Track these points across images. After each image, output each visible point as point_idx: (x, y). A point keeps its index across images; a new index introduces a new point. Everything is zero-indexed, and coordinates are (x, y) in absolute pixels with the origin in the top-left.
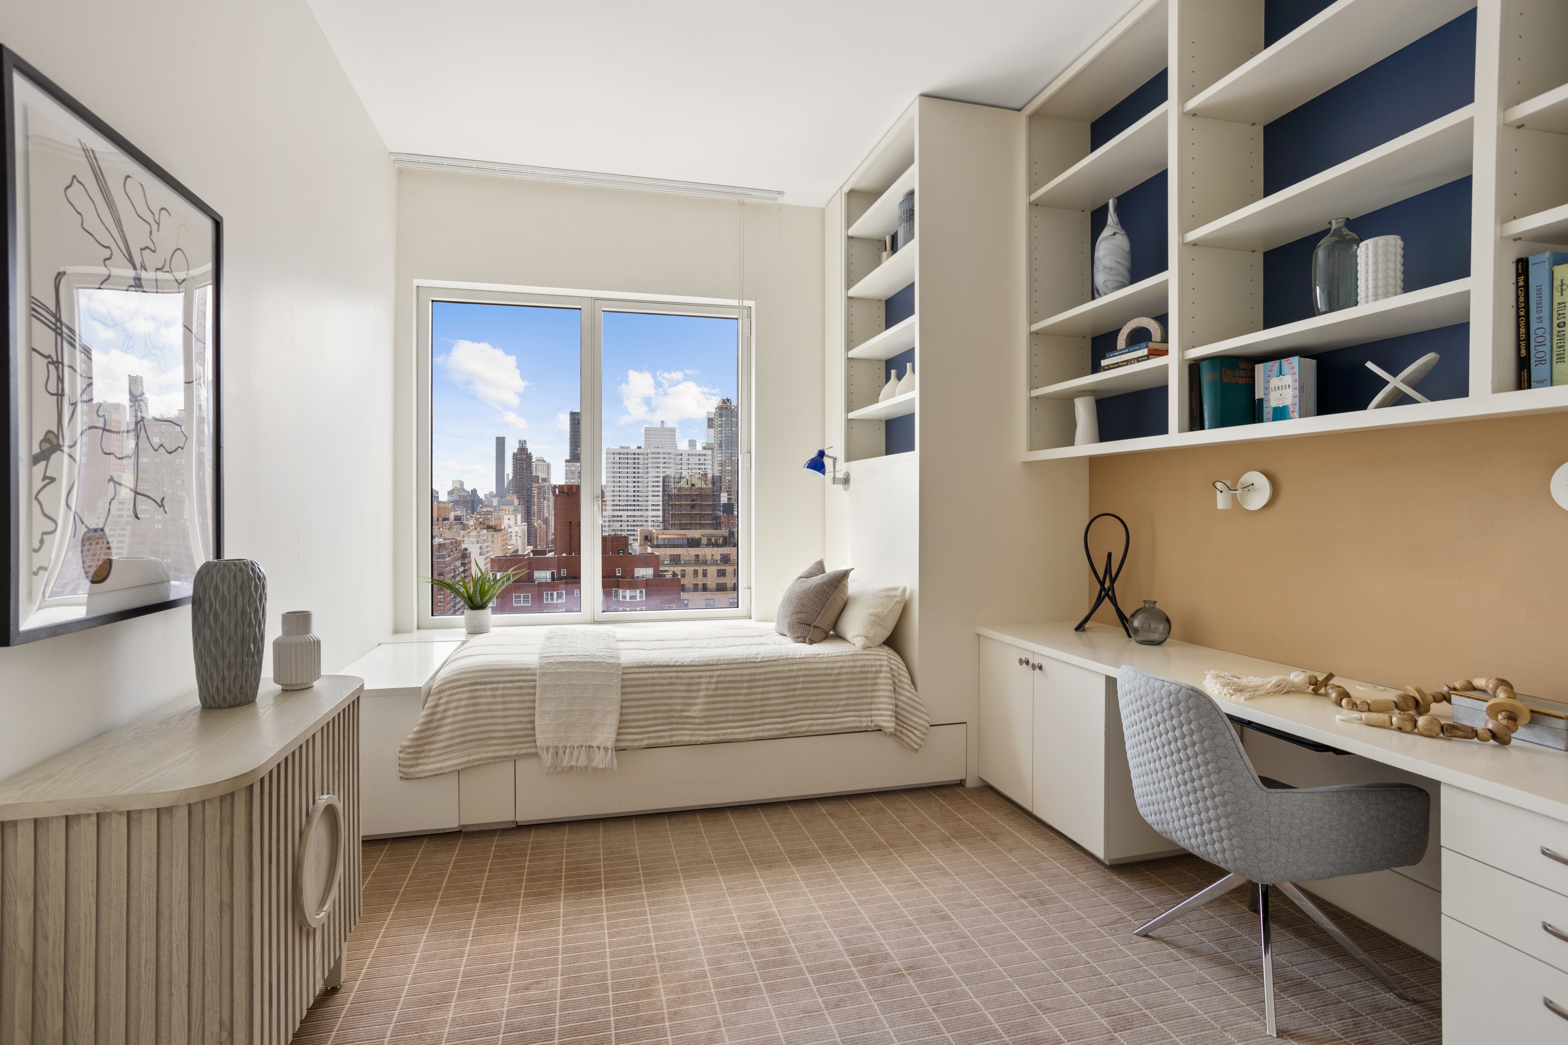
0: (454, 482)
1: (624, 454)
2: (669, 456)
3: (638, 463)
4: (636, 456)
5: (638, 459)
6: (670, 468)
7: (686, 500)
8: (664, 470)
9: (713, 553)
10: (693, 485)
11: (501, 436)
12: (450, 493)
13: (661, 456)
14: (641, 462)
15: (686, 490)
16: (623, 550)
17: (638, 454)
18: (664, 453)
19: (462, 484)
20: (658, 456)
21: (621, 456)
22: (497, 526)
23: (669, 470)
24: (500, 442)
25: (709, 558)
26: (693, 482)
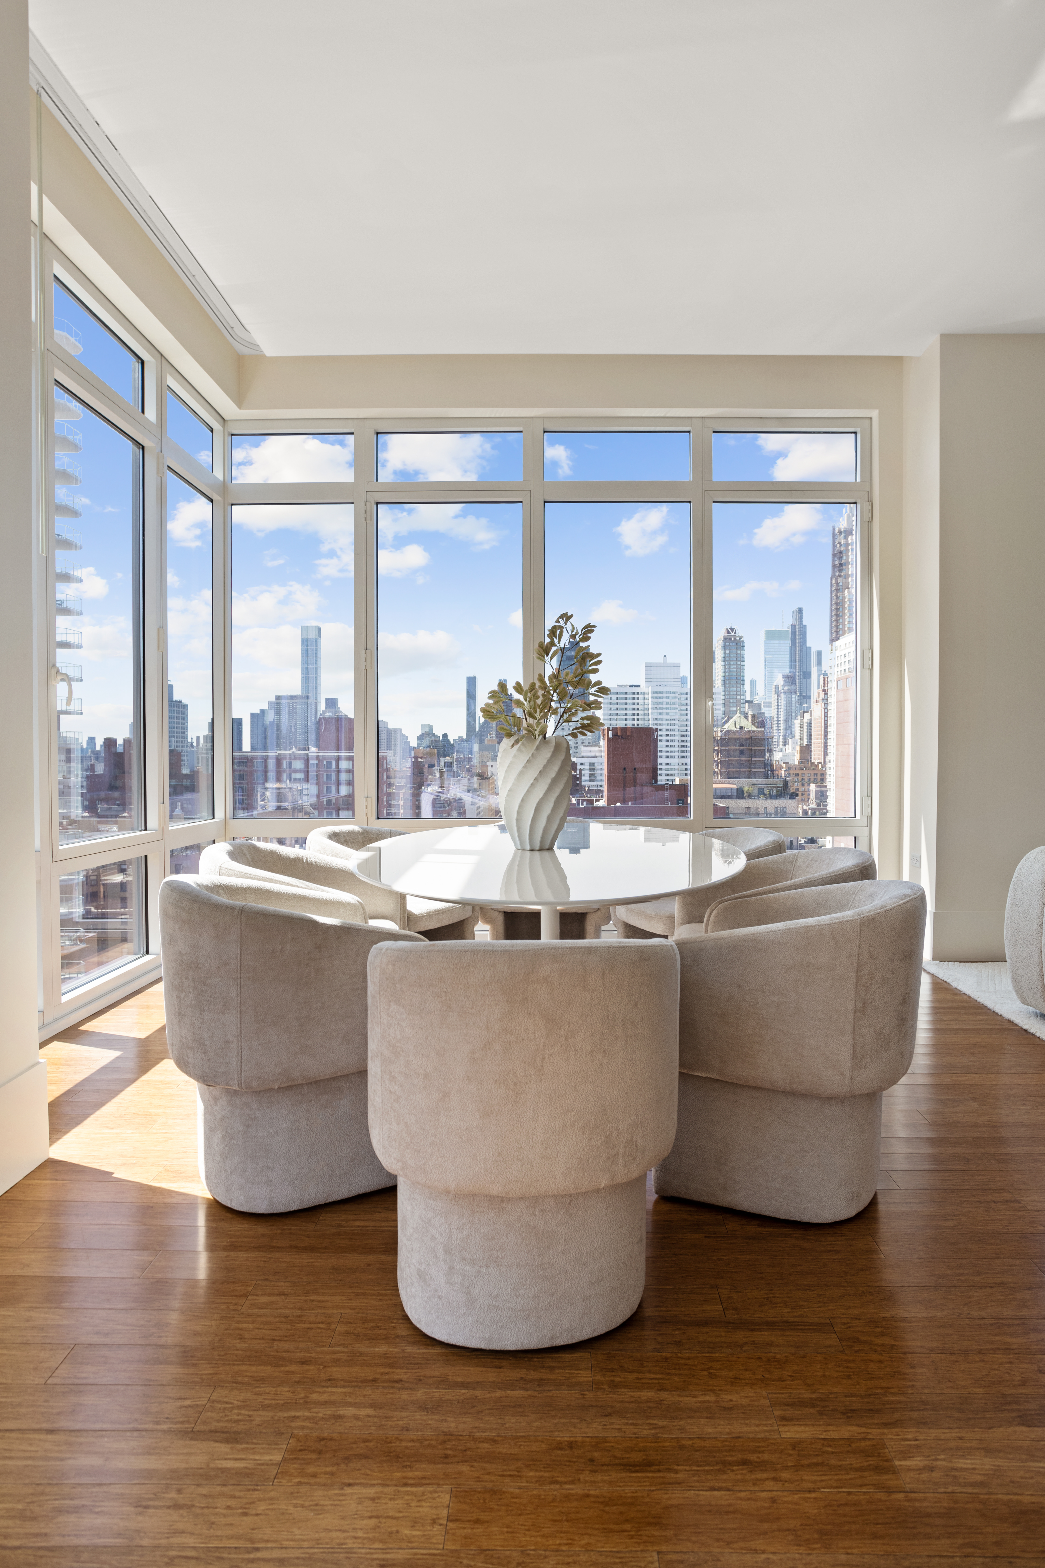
0: (423, 726)
1: (622, 693)
2: (673, 695)
3: (638, 704)
4: (636, 696)
5: (638, 699)
6: (674, 709)
7: (735, 745)
8: (668, 711)
9: (767, 806)
10: (741, 728)
11: (472, 676)
12: (420, 738)
13: (665, 695)
14: (641, 702)
15: (735, 732)
16: (683, 801)
17: (638, 693)
18: (667, 692)
19: (431, 727)
20: (660, 695)
21: (619, 696)
22: (485, 773)
23: (673, 711)
24: (472, 682)
25: (762, 811)
26: (742, 725)
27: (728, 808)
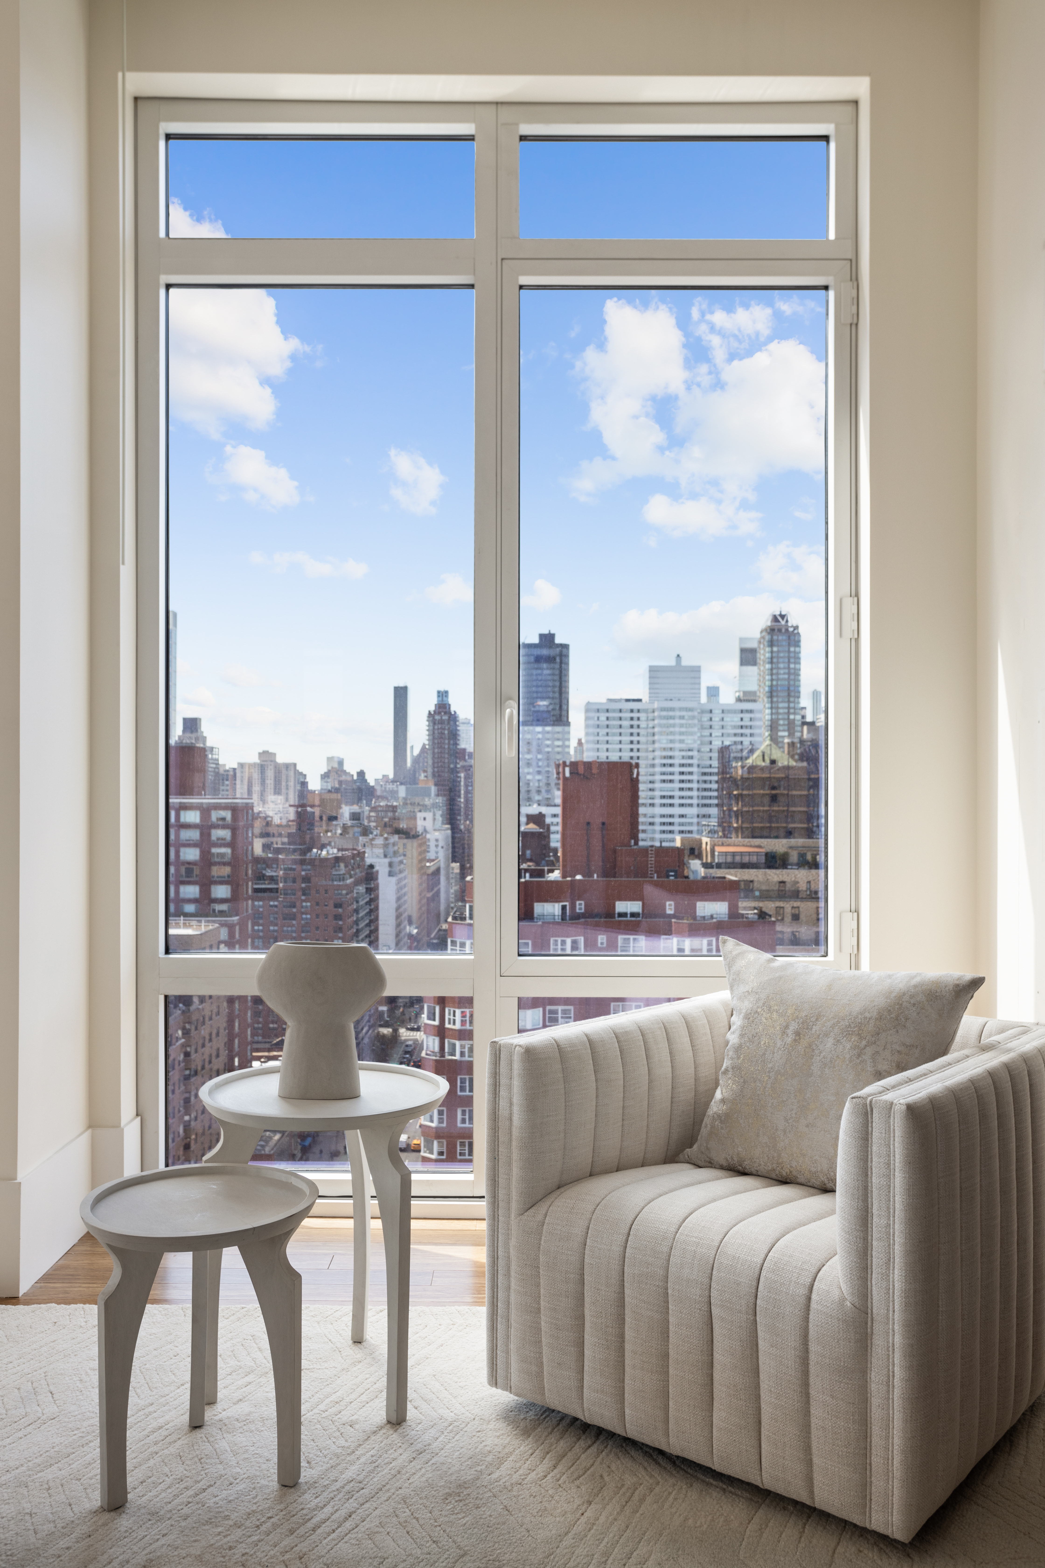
0: (330, 759)
1: (614, 711)
2: (690, 713)
3: (638, 726)
4: (635, 715)
5: (638, 719)
6: (692, 734)
7: (763, 788)
8: (682, 737)
10: (773, 762)
11: (402, 685)
12: (325, 776)
13: (678, 713)
14: (643, 724)
15: (762, 769)
16: (675, 871)
17: (639, 711)
18: (681, 709)
19: (341, 763)
20: (671, 713)
21: (610, 715)
22: (411, 829)
23: (690, 737)
24: (401, 694)
25: (803, 886)
26: (774, 757)
27: (752, 881)
